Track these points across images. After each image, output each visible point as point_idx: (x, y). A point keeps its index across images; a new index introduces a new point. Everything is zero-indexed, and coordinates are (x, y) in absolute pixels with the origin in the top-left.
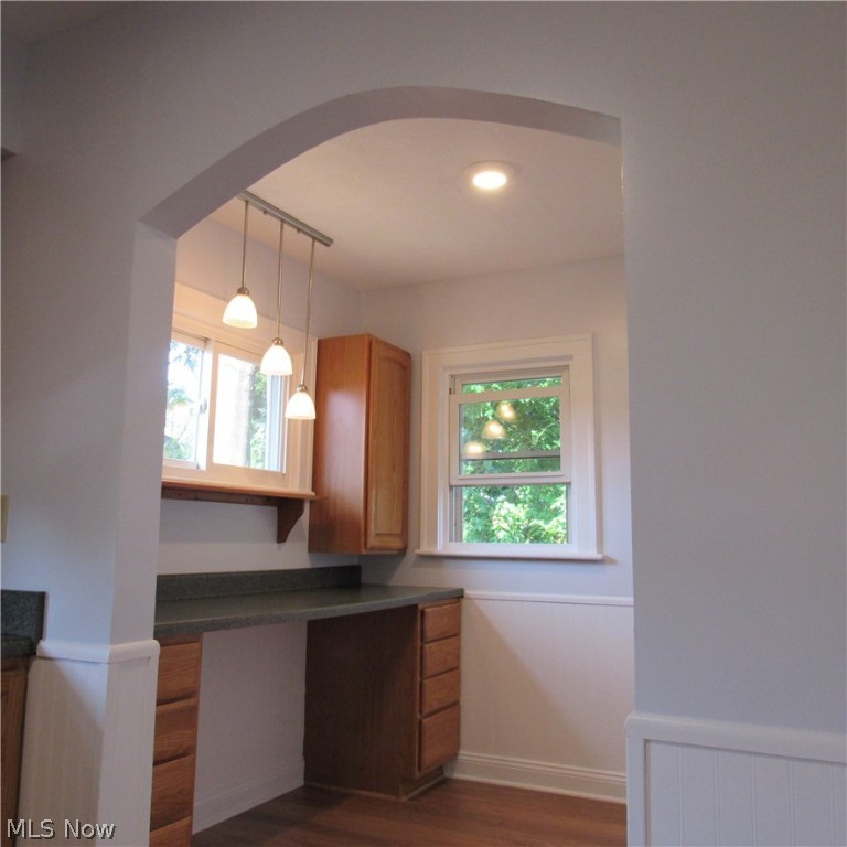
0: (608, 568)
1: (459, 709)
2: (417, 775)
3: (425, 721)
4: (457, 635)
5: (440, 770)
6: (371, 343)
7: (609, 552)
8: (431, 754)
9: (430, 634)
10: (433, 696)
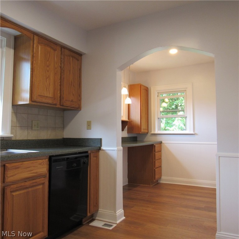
0: (196, 136)
1: (161, 168)
2: (154, 181)
3: (156, 169)
4: (161, 151)
5: (157, 181)
6: (141, 86)
7: (196, 132)
8: (157, 177)
9: (156, 151)
10: (157, 164)
